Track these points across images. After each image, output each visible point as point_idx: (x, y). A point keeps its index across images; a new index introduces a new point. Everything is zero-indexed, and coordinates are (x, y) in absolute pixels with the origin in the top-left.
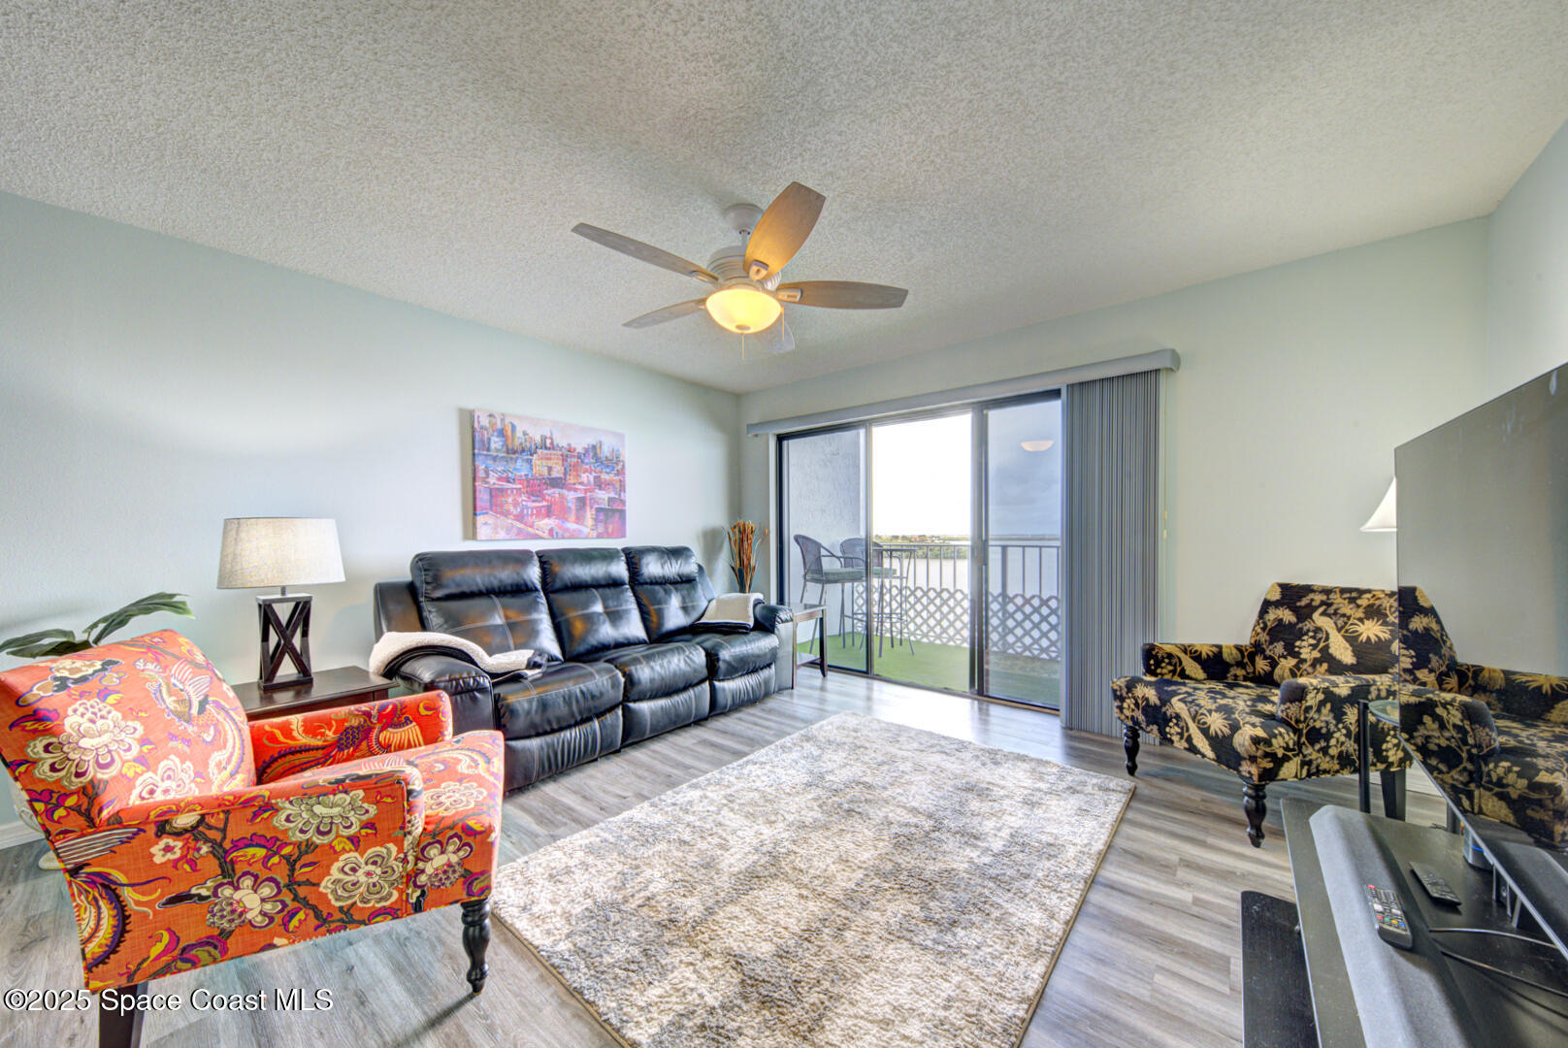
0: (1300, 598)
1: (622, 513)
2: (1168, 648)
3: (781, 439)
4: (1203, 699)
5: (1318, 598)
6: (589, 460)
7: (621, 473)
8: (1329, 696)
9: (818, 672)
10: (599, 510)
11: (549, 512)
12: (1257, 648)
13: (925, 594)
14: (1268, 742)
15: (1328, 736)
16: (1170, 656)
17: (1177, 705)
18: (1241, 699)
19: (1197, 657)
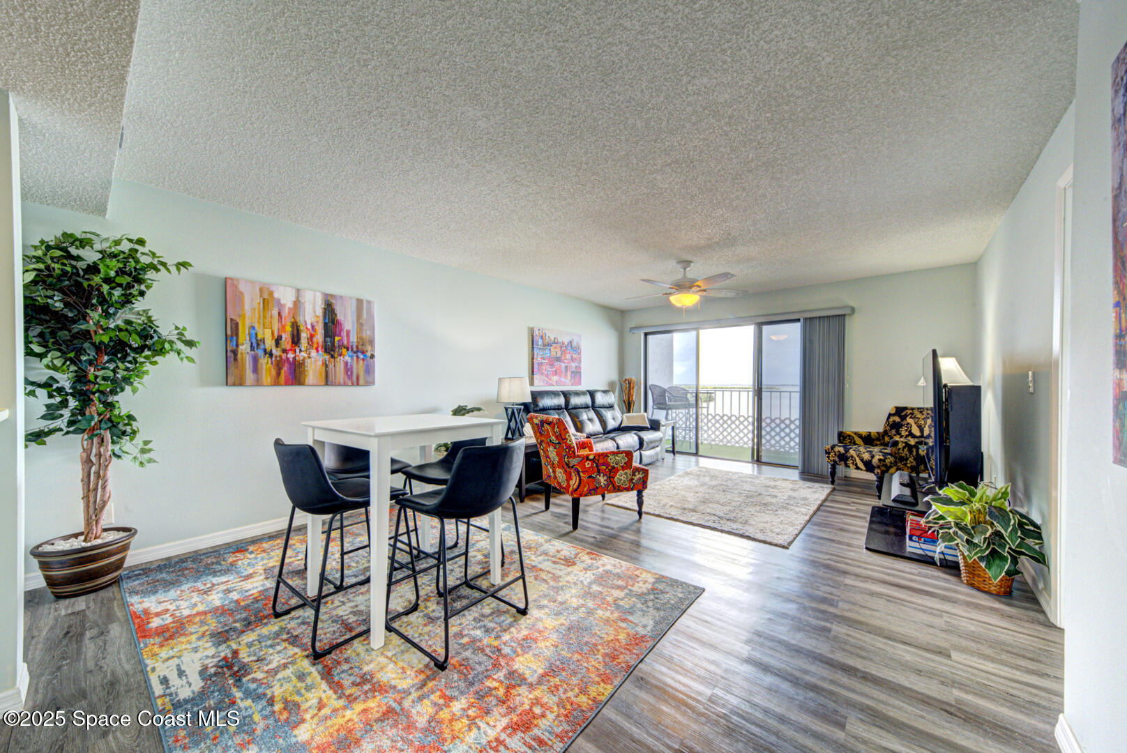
0: (902, 412)
1: (580, 373)
2: (848, 433)
3: (646, 334)
4: (862, 449)
5: (909, 412)
6: (569, 348)
7: (580, 354)
8: (907, 444)
9: (672, 455)
10: (572, 372)
11: (555, 373)
12: (885, 432)
13: (729, 418)
14: (884, 461)
15: (907, 459)
16: (849, 436)
17: (852, 452)
18: (876, 450)
19: (860, 436)
